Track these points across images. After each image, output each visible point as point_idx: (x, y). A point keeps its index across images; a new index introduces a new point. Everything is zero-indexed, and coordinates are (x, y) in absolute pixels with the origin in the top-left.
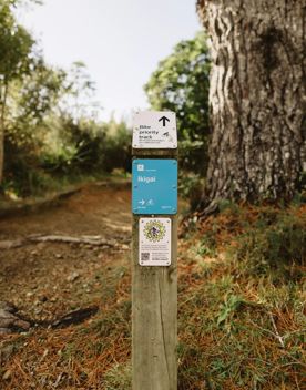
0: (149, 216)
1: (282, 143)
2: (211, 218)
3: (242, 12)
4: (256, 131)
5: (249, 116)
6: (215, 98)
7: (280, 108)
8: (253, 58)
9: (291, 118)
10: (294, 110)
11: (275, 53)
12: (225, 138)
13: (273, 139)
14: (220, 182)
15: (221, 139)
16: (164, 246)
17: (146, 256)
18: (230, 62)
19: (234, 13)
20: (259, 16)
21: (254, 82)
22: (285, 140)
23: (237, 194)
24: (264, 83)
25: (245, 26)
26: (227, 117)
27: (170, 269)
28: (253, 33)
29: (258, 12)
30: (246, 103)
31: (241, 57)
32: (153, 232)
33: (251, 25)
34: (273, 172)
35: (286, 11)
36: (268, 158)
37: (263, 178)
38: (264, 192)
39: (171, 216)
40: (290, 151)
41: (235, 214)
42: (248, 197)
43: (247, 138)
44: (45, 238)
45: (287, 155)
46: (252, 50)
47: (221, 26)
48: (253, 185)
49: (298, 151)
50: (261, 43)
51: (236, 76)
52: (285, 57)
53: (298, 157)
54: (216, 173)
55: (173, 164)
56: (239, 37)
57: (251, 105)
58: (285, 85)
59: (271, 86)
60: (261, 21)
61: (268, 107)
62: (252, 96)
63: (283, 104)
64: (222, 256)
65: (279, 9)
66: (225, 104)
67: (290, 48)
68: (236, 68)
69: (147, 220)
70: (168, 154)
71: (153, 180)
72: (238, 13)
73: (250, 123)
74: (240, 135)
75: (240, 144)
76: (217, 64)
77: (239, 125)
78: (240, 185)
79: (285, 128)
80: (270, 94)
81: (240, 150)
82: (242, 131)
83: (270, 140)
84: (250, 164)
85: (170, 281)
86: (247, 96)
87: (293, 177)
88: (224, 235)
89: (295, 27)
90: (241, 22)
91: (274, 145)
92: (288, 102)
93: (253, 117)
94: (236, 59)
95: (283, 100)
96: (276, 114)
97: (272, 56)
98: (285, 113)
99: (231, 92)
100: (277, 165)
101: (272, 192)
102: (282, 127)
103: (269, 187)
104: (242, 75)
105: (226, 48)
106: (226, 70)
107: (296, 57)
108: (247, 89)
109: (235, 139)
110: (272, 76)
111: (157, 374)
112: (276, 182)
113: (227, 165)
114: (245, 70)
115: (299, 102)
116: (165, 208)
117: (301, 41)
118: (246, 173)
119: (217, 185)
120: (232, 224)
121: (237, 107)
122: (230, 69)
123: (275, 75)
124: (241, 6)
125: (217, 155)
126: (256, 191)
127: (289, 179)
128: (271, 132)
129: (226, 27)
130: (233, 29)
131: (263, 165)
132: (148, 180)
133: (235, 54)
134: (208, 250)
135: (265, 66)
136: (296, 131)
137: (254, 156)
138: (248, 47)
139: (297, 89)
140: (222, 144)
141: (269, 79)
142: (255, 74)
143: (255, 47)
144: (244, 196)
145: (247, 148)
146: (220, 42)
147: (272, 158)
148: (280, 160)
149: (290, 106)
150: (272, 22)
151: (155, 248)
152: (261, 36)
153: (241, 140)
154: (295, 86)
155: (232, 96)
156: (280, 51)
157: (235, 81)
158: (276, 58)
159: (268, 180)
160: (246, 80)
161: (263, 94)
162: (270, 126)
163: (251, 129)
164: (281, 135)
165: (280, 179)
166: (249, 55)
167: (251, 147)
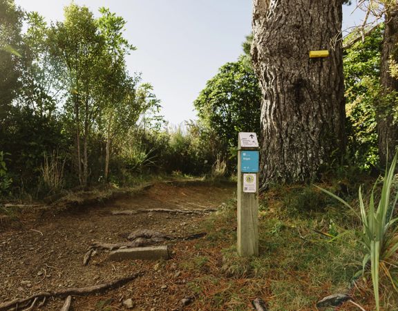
0: (247, 173)
1: (307, 148)
2: (264, 193)
3: (281, 69)
4: (291, 140)
5: (287, 131)
6: (265, 120)
7: (306, 127)
8: (289, 97)
9: (313, 133)
10: (314, 128)
11: (302, 94)
12: (272, 145)
13: (302, 145)
14: (269, 172)
15: (268, 146)
16: (253, 185)
17: (246, 189)
18: (275, 98)
19: (277, 70)
20: (292, 71)
21: (289, 111)
22: (309, 146)
23: (280, 178)
24: (296, 112)
25: (283, 77)
26: (272, 132)
27: (255, 194)
28: (288, 81)
29: (291, 69)
30: (285, 123)
31: (281, 95)
32: (249, 179)
33: (287, 77)
34: (302, 166)
35: (309, 69)
36: (299, 157)
37: (296, 169)
38: (296, 177)
39: (256, 173)
40: (312, 153)
41: (279, 190)
42: (286, 180)
43: (285, 145)
44: (151, 210)
45: (310, 155)
46: (288, 92)
47: (268, 76)
48: (290, 174)
49: (317, 153)
50: (293, 88)
51: (278, 107)
52: (308, 96)
53: (317, 156)
54: (266, 167)
55: (256, 154)
56: (280, 84)
57: (288, 125)
58: (308, 113)
59: (300, 114)
60: (293, 74)
61: (298, 126)
62: (289, 120)
63: (308, 125)
64: (272, 210)
65: (304, 67)
66: (271, 124)
67: (311, 91)
68: (278, 102)
69: (247, 175)
70: (255, 149)
71: (249, 159)
72: (279, 69)
73: (287, 136)
74: (281, 142)
75: (281, 148)
76: (266, 99)
77: (281, 137)
78: (281, 173)
79: (309, 138)
80: (300, 118)
81: (281, 152)
82: (282, 140)
83: (299, 146)
84: (287, 160)
85: (256, 199)
86: (285, 119)
87: (314, 168)
88: (273, 201)
89: (314, 78)
90: (281, 75)
91: (302, 149)
92: (311, 123)
93: (289, 131)
94: (278, 97)
95: (307, 122)
96: (303, 130)
97: (300, 95)
98: (309, 130)
99: (275, 116)
100: (304, 161)
101: (301, 177)
102: (307, 138)
103: (299, 175)
104: (282, 107)
105: (272, 90)
106: (272, 103)
107: (315, 97)
108: (285, 115)
109: (278, 146)
110: (300, 108)
111: (250, 236)
112: (304, 172)
113: (273, 161)
114: (284, 104)
115: (317, 123)
116: (254, 170)
117: (318, 87)
118: (285, 166)
119: (267, 175)
120: (276, 196)
121: (279, 126)
122: (274, 103)
123: (302, 107)
124: (281, 65)
125: (266, 156)
126: (291, 177)
127: (311, 170)
128: (300, 141)
129: (271, 76)
130: (276, 79)
131: (296, 161)
132: (247, 159)
133: (278, 94)
134: (264, 208)
135: (296, 101)
136: (315, 141)
137: (290, 156)
138: (286, 90)
139: (316, 116)
140: (269, 148)
141: (299, 109)
142: (290, 106)
143: (289, 90)
144: (284, 180)
145: (285, 151)
146: (268, 86)
147: (301, 157)
148: (306, 158)
149: (312, 126)
150: (300, 75)
151: (249, 185)
152: (293, 84)
153: (282, 146)
154: (315, 114)
155: (276, 119)
156: (305, 92)
157: (277, 110)
158: (303, 97)
159: (299, 170)
160: (285, 109)
161: (295, 118)
162: (300, 137)
163: (288, 140)
164: (307, 143)
165: (306, 170)
166: (286, 95)
167: (288, 150)
